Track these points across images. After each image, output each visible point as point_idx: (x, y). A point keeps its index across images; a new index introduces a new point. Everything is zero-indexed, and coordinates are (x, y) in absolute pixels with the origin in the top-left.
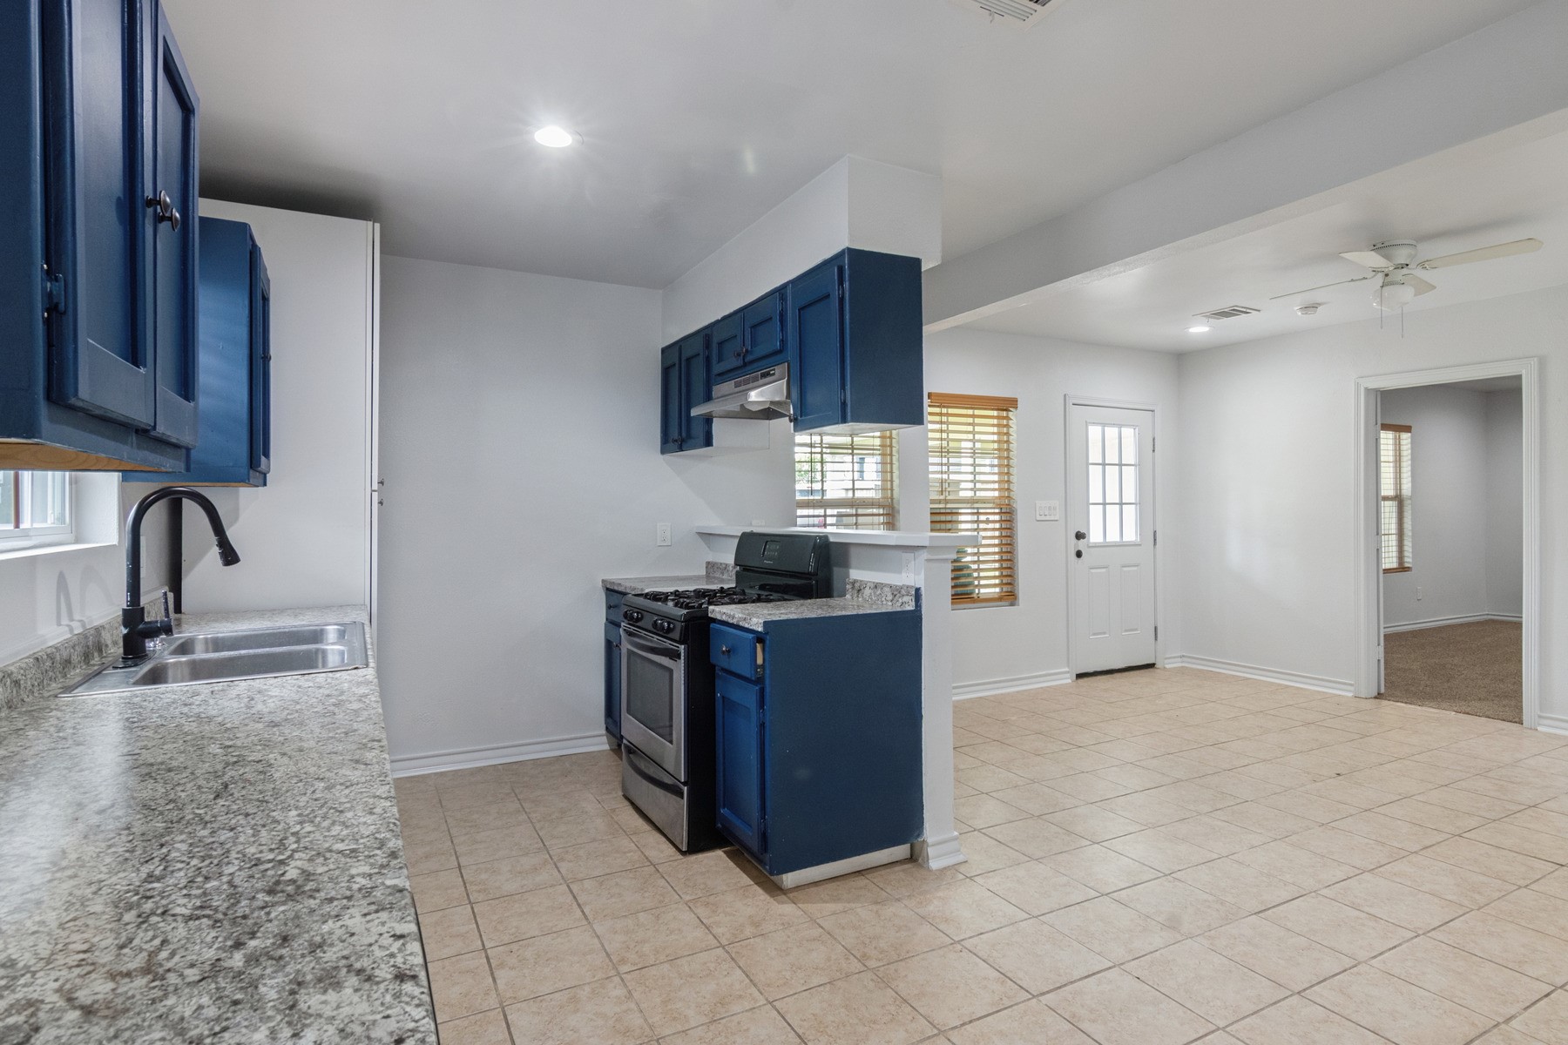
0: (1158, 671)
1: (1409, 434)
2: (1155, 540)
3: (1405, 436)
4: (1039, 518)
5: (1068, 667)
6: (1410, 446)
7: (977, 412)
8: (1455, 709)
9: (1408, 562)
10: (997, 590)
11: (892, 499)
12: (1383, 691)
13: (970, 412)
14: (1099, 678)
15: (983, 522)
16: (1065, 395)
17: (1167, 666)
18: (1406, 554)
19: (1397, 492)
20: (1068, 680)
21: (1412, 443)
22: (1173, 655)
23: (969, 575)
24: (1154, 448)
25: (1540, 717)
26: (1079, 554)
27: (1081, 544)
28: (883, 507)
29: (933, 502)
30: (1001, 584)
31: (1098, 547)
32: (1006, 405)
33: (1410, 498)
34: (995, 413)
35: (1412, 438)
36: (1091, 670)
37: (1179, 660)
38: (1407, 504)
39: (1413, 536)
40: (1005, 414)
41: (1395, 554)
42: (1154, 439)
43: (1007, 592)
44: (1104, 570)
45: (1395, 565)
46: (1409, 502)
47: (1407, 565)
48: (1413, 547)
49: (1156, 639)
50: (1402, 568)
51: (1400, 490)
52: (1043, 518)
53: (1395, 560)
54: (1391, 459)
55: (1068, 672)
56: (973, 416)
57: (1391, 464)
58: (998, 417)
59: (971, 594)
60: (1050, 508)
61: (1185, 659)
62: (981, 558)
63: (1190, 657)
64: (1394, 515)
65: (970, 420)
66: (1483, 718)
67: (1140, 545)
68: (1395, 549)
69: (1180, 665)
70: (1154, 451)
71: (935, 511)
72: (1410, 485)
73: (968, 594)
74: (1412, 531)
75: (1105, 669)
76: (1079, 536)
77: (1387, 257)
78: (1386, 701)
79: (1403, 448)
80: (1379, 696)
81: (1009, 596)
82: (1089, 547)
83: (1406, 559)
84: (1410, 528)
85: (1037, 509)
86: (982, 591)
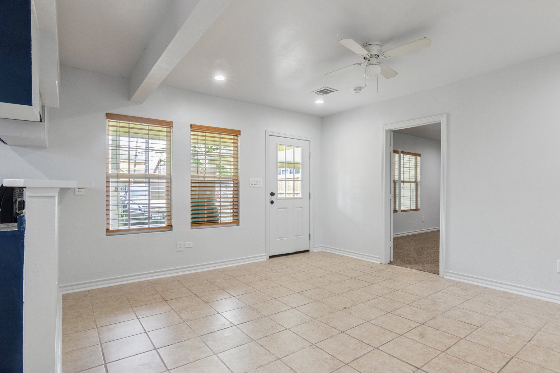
0: (310, 253)
1: (420, 157)
2: (310, 196)
3: (419, 158)
4: (251, 186)
5: (265, 253)
6: (420, 162)
7: (222, 136)
8: (417, 268)
9: (419, 207)
10: (232, 218)
11: (170, 175)
12: (392, 260)
13: (218, 136)
14: (282, 257)
15: (223, 187)
16: (266, 131)
17: (314, 251)
18: (418, 204)
19: (415, 180)
20: (265, 258)
21: (421, 161)
22: (318, 246)
23: (217, 212)
24: (310, 157)
25: (445, 272)
26: (272, 202)
27: (273, 198)
28: (166, 179)
29: (192, 177)
30: (233, 216)
31: (282, 199)
32: (236, 133)
33: (420, 182)
34: (232, 137)
35: (421, 159)
36: (278, 254)
37: (321, 248)
38: (419, 184)
39: (421, 197)
40: (236, 137)
41: (414, 204)
42: (310, 153)
43: (236, 219)
44: (285, 210)
45: (414, 208)
46: (420, 183)
47: (419, 208)
48: (421, 201)
49: (310, 239)
50: (417, 209)
51: (417, 179)
52: (253, 186)
53: (415, 206)
54: (414, 167)
55: (265, 255)
56: (220, 138)
57: (414, 169)
58: (233, 139)
59: (218, 220)
60: (257, 181)
61: (322, 248)
62: (222, 204)
63: (326, 247)
64: (414, 188)
65: (218, 139)
66: (426, 272)
67: (303, 199)
68: (414, 201)
69: (321, 250)
70: (310, 158)
71: (193, 181)
72: (420, 177)
73: (216, 221)
74: (421, 195)
75: (284, 253)
76: (272, 194)
77: (368, 50)
78: (392, 265)
79: (418, 162)
80: (391, 263)
81: (236, 222)
82: (277, 199)
83: (418, 206)
84: (420, 194)
85: (250, 182)
86: (222, 219)
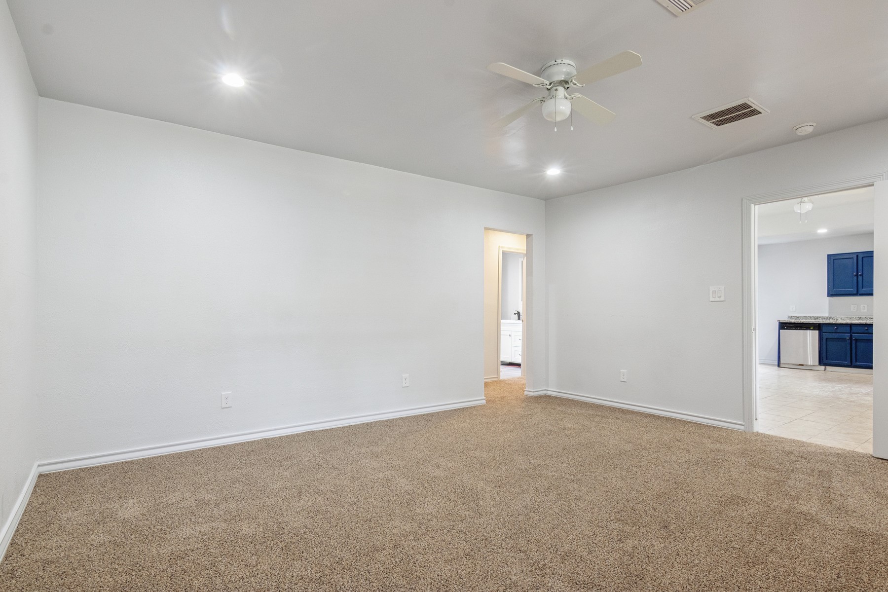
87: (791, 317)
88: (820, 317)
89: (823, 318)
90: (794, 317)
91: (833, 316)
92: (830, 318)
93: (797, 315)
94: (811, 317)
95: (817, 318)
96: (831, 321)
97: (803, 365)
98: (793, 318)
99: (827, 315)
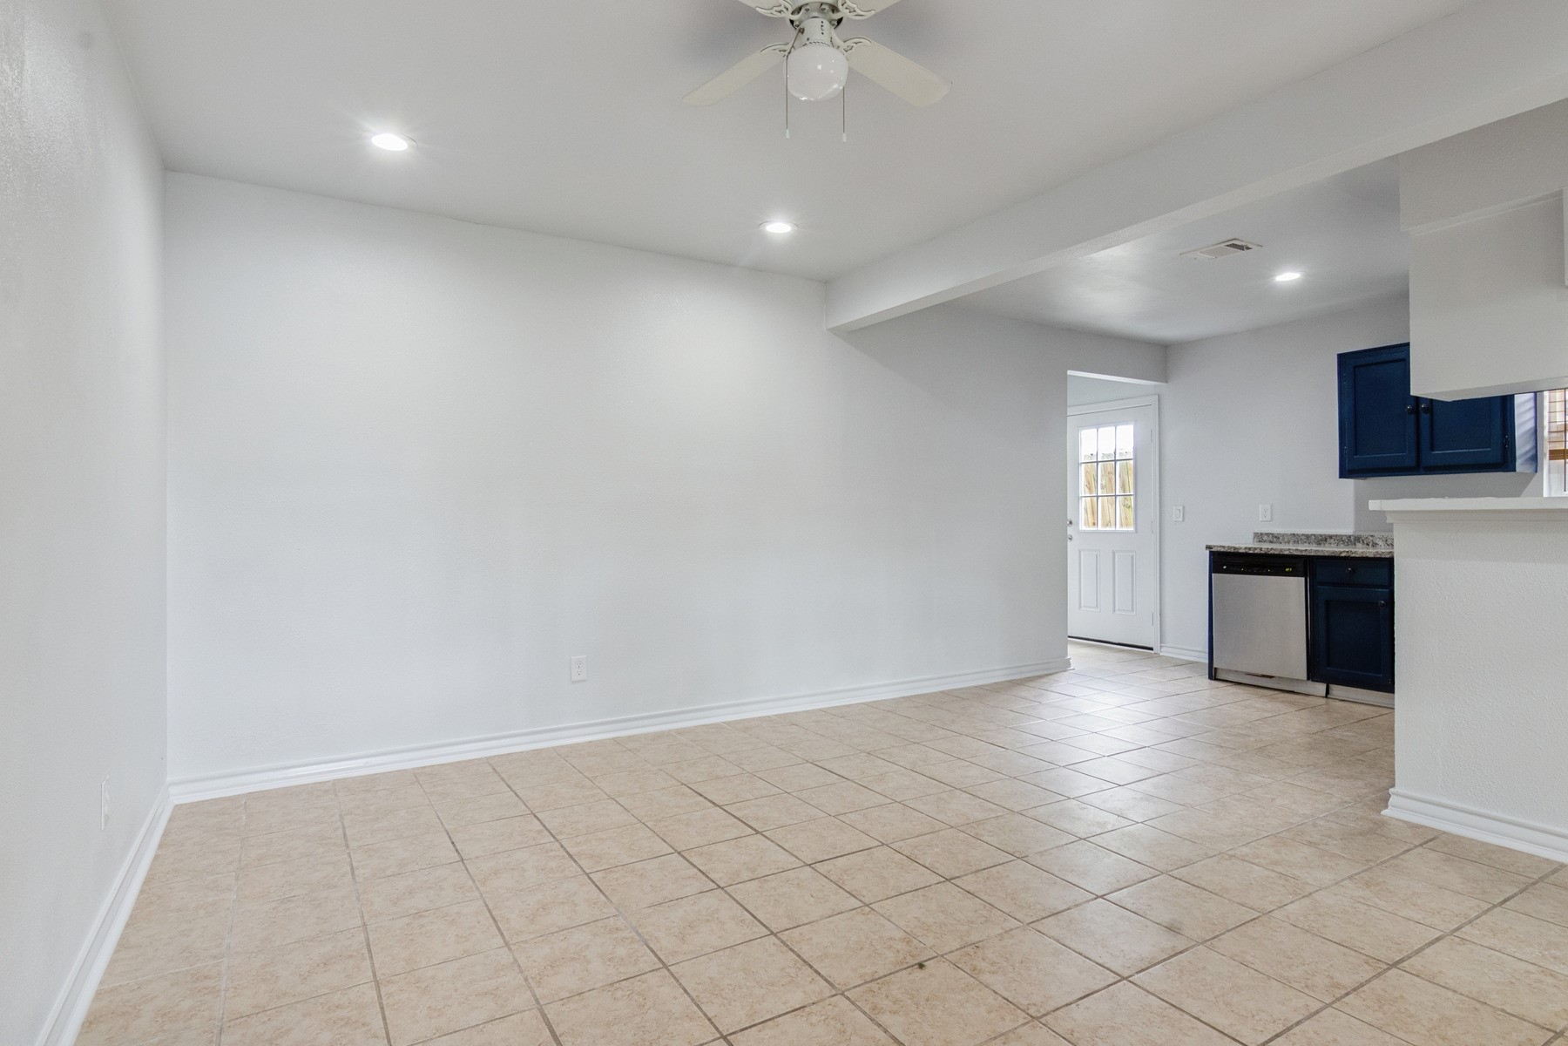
87: (1259, 537)
88: (1331, 537)
89: (1340, 539)
90: (1267, 534)
91: (1363, 534)
92: (1358, 539)
93: (1276, 530)
94: (1308, 537)
95: (1323, 539)
96: (1360, 550)
97: (1271, 677)
98: (1265, 538)
99: (1348, 530)
